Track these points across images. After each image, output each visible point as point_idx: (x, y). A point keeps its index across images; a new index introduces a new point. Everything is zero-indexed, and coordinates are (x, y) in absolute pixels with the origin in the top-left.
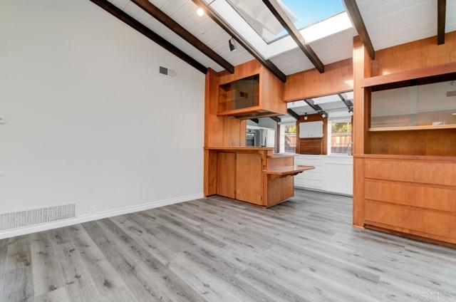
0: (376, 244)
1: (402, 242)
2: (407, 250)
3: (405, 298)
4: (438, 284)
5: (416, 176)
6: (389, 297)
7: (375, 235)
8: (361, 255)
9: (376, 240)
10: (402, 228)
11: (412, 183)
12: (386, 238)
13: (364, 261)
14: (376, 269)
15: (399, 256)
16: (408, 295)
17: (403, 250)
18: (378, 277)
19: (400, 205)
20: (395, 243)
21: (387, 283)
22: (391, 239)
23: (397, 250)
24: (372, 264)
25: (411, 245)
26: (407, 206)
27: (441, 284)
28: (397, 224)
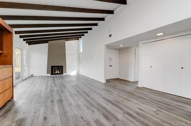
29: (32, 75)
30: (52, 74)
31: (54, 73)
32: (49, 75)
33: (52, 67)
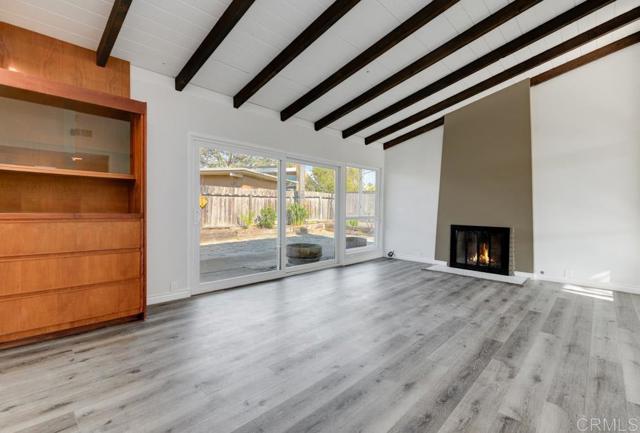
0: (28, 369)
1: (63, 345)
2: (79, 352)
3: (123, 412)
4: (138, 371)
5: (78, 242)
6: (106, 429)
7: (14, 357)
8: (16, 402)
9: (23, 364)
10: (59, 325)
11: (72, 253)
12: (35, 352)
13: (30, 407)
14: (57, 406)
15: (73, 367)
16: (123, 407)
17: (72, 355)
18: (71, 415)
19: (55, 290)
20: (55, 352)
21: (89, 414)
22: (46, 350)
23: (64, 360)
24: (45, 404)
25: (77, 343)
26: (66, 289)
27: (141, 368)
28: (51, 323)
29: (391, 254)
30: (453, 263)
31: (460, 260)
32: (443, 266)
33: (454, 229)
